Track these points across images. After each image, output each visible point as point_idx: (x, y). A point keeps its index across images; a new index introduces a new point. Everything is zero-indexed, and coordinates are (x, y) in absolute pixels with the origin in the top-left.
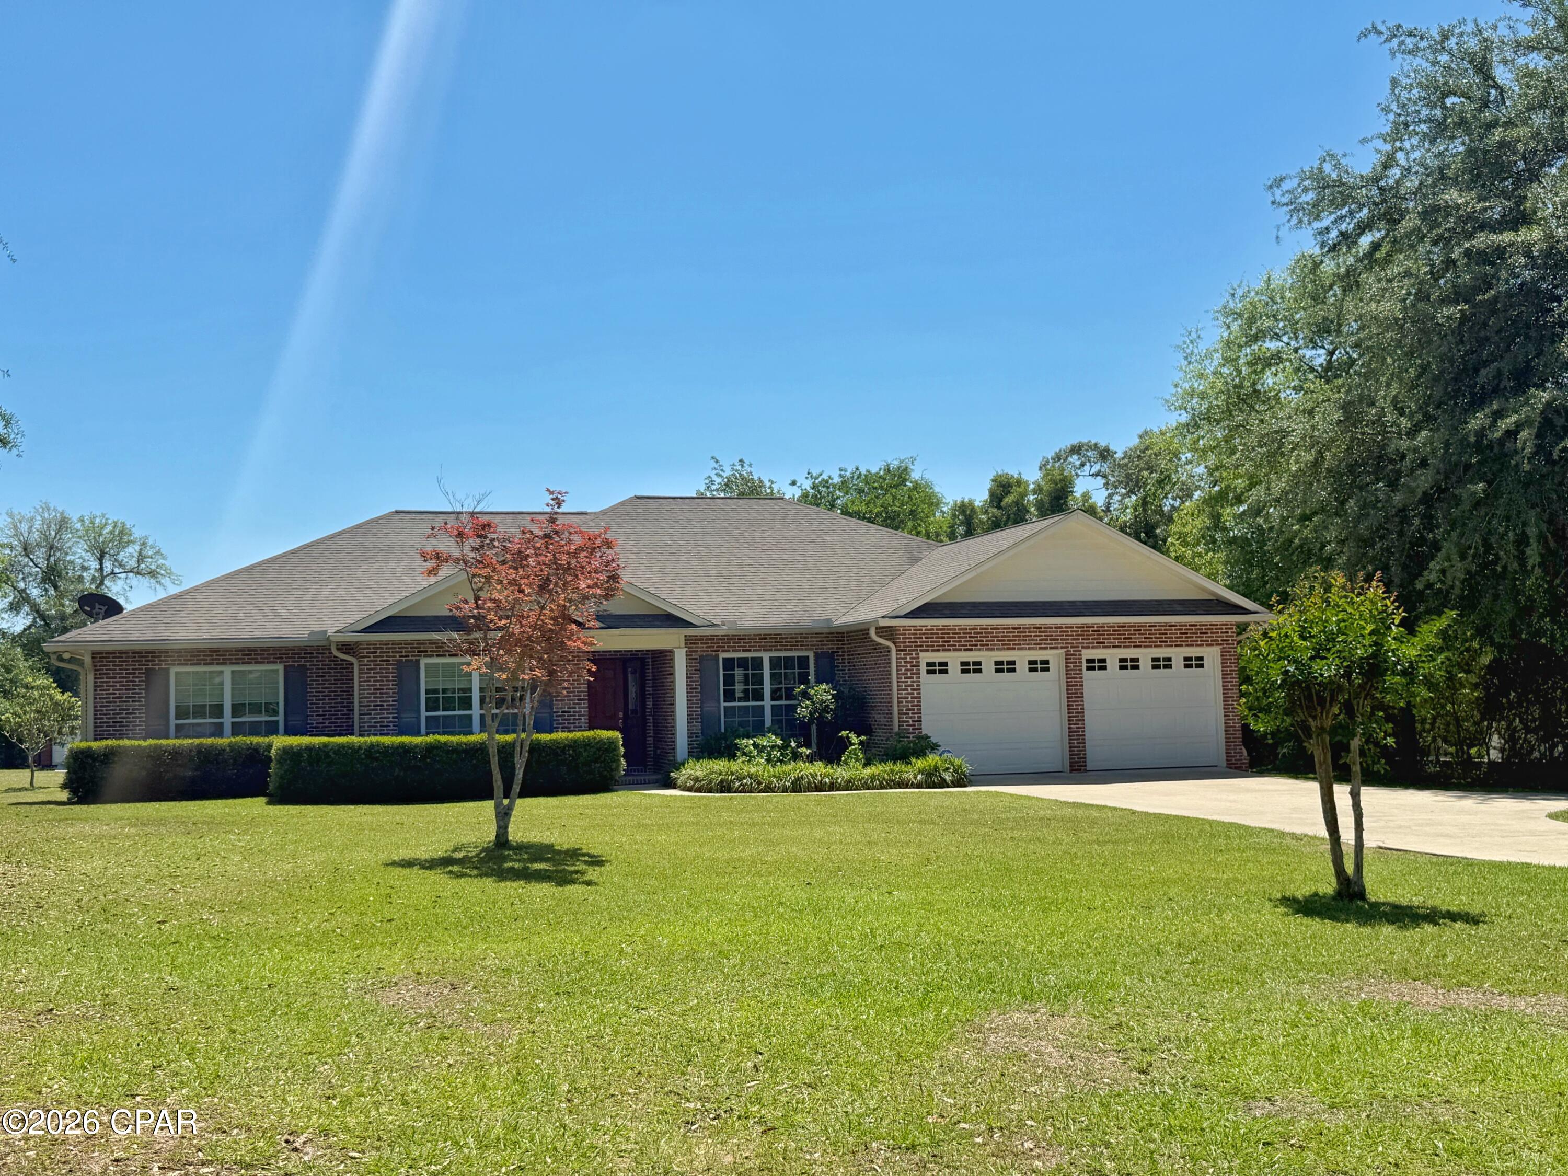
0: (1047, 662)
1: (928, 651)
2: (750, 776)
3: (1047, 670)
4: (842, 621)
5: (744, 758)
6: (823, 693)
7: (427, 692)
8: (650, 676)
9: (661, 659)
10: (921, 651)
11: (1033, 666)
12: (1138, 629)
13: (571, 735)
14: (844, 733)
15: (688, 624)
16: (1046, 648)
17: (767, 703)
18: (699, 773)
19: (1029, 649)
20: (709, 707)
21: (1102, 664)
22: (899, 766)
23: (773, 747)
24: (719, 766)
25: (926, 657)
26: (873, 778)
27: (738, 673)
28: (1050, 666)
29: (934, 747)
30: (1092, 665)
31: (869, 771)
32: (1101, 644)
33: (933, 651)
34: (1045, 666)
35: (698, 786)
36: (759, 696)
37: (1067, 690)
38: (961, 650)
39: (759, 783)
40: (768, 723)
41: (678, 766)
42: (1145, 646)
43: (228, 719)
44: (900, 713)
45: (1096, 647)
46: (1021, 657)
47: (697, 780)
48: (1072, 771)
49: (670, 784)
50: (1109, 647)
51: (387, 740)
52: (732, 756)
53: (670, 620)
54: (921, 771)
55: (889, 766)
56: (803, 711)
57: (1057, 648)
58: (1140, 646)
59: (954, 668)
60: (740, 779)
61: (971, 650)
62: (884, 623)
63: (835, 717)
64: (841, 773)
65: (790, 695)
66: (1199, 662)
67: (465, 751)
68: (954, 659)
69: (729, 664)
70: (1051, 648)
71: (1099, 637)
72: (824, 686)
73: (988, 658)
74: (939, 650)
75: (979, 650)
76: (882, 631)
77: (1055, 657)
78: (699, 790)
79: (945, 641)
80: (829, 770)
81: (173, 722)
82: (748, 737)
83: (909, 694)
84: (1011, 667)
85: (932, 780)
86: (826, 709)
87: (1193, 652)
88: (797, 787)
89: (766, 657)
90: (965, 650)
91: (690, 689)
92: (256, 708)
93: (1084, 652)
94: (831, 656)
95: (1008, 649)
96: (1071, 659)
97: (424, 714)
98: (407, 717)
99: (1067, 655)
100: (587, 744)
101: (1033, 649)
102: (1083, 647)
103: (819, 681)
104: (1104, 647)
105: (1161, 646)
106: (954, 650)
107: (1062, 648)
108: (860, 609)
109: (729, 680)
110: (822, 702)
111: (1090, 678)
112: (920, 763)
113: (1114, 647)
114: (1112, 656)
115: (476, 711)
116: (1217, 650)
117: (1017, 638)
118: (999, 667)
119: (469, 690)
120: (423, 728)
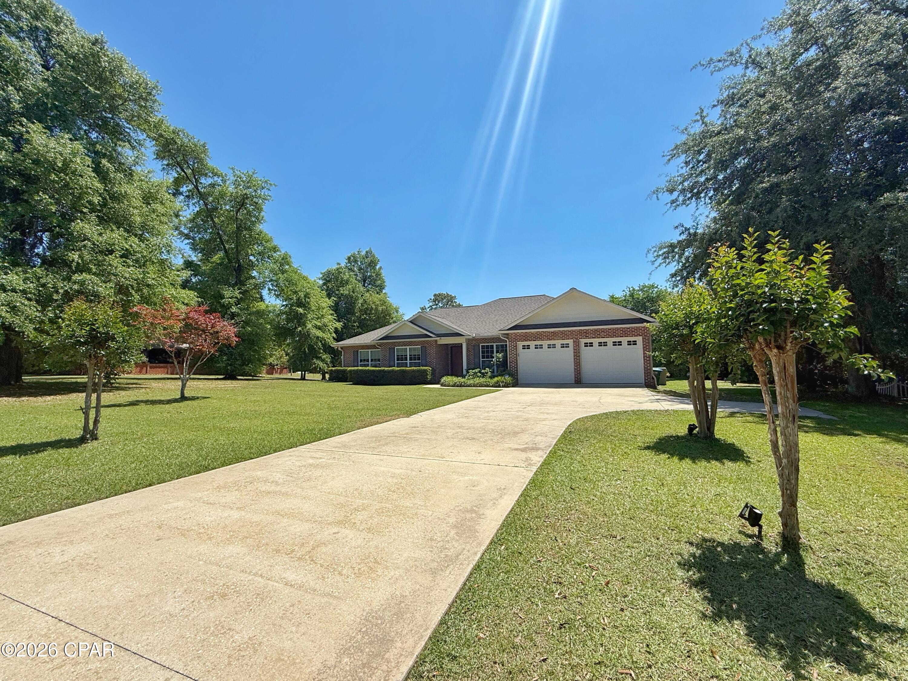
9: (460, 346)
10: (518, 341)
11: (563, 346)
12: (603, 331)
16: (565, 339)
19: (558, 340)
20: (477, 360)
21: (591, 345)
27: (485, 350)
28: (569, 346)
30: (586, 345)
32: (587, 337)
33: (522, 341)
34: (567, 346)
36: (492, 357)
38: (532, 341)
43: (370, 363)
44: (510, 362)
46: (558, 343)
48: (575, 383)
50: (593, 338)
51: (386, 369)
57: (570, 339)
58: (607, 337)
59: (532, 347)
61: (536, 340)
62: (502, 332)
66: (634, 343)
68: (532, 344)
69: (483, 347)
70: (568, 339)
73: (544, 343)
74: (524, 341)
75: (539, 340)
76: (504, 335)
77: (570, 342)
81: (359, 362)
83: (513, 356)
84: (554, 346)
87: (631, 339)
89: (494, 345)
90: (534, 341)
92: (375, 359)
93: (583, 340)
95: (550, 340)
97: (396, 361)
98: (392, 362)
99: (574, 341)
102: (581, 338)
104: (590, 338)
105: (616, 337)
106: (530, 341)
109: (483, 352)
111: (585, 352)
113: (595, 338)
114: (595, 341)
115: (408, 361)
116: (641, 337)
117: (554, 336)
118: (549, 346)
119: (407, 355)
120: (396, 366)
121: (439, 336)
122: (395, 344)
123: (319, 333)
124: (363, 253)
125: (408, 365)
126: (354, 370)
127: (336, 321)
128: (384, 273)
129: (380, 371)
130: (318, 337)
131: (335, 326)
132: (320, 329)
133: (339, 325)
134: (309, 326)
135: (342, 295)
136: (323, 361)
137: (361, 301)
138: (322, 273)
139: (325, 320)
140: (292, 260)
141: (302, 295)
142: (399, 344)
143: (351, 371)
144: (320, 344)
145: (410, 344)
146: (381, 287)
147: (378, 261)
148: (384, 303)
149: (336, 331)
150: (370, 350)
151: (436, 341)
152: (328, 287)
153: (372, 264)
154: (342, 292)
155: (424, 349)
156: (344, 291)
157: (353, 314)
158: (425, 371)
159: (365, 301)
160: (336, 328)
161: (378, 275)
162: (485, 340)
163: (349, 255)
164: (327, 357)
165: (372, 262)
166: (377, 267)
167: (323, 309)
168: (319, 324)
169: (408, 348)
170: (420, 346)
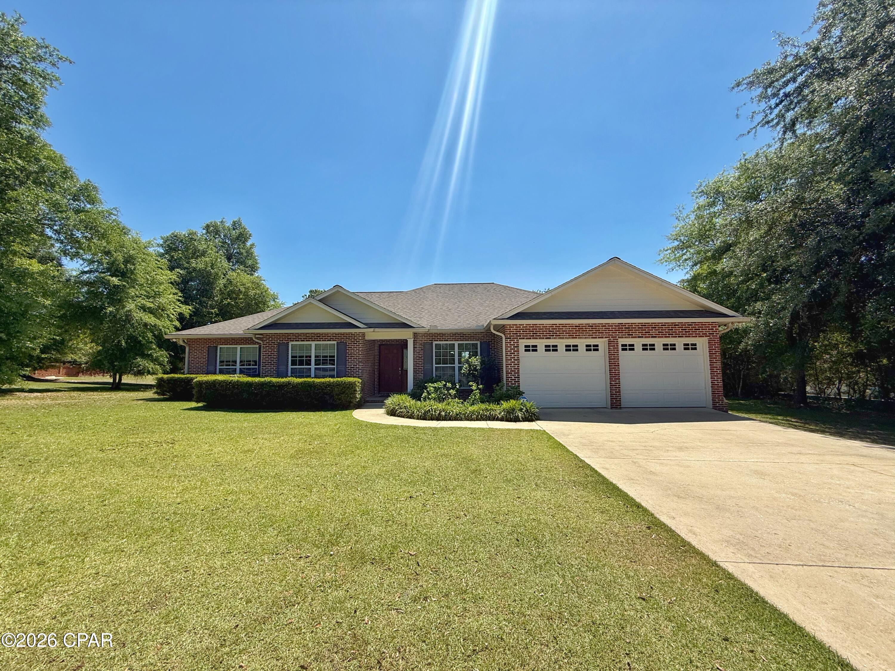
0: (597, 346)
1: (524, 338)
3: (597, 350)
6: (476, 361)
7: (292, 357)
9: (403, 344)
10: (520, 338)
11: (589, 348)
12: (654, 326)
15: (411, 327)
16: (596, 338)
17: (457, 365)
19: (585, 338)
20: (428, 366)
21: (632, 347)
25: (523, 343)
28: (599, 348)
30: (624, 348)
32: (630, 336)
33: (526, 339)
34: (596, 348)
36: (452, 362)
37: (609, 361)
38: (543, 338)
40: (457, 375)
42: (659, 337)
43: (238, 367)
44: (507, 373)
45: (628, 337)
46: (582, 343)
48: (612, 408)
50: (636, 337)
51: (274, 380)
53: (402, 325)
54: (505, 410)
55: (487, 405)
57: (603, 338)
58: (656, 337)
59: (541, 348)
61: (550, 338)
62: (499, 322)
63: (480, 374)
66: (694, 347)
68: (541, 343)
69: (438, 347)
70: (599, 338)
71: (629, 331)
72: (477, 358)
73: (561, 343)
74: (530, 338)
75: (555, 338)
77: (602, 343)
79: (534, 333)
81: (218, 367)
83: (513, 362)
84: (575, 348)
85: (510, 416)
86: (475, 369)
87: (690, 341)
90: (546, 338)
91: (417, 357)
92: (249, 363)
93: (620, 340)
94: (488, 344)
95: (573, 338)
96: (612, 345)
97: (290, 367)
98: (282, 368)
99: (609, 342)
101: (587, 338)
102: (619, 337)
104: (632, 337)
105: (669, 337)
106: (539, 338)
107: (606, 337)
109: (437, 354)
110: (474, 366)
111: (624, 356)
112: (506, 405)
113: (639, 337)
114: (638, 343)
115: (313, 366)
116: (706, 339)
117: (578, 332)
118: (568, 348)
119: (310, 357)
120: (289, 374)
121: (370, 326)
122: (290, 337)
123: (150, 319)
124: (229, 224)
125: (313, 375)
126: (207, 382)
127: (182, 303)
128: (256, 251)
129: (262, 384)
130: (146, 325)
131: (179, 310)
132: (151, 313)
133: (186, 310)
134: (130, 306)
135: (194, 269)
136: (155, 360)
137: (222, 282)
138: (162, 238)
139: (162, 300)
140: (101, 196)
141: (120, 257)
142: (297, 337)
143: (200, 383)
144: (150, 335)
145: (317, 338)
146: (253, 269)
147: (250, 235)
148: (257, 285)
149: (181, 318)
150: (239, 347)
151: (364, 335)
152: (173, 257)
153: (242, 237)
154: (194, 265)
155: (342, 347)
156: (198, 264)
157: (211, 297)
158: (352, 385)
159: (230, 282)
160: (180, 314)
161: (249, 254)
162: (441, 336)
163: (208, 222)
164: (163, 355)
165: (241, 235)
166: (248, 244)
167: (161, 284)
168: (149, 305)
169: (313, 344)
170: (335, 342)
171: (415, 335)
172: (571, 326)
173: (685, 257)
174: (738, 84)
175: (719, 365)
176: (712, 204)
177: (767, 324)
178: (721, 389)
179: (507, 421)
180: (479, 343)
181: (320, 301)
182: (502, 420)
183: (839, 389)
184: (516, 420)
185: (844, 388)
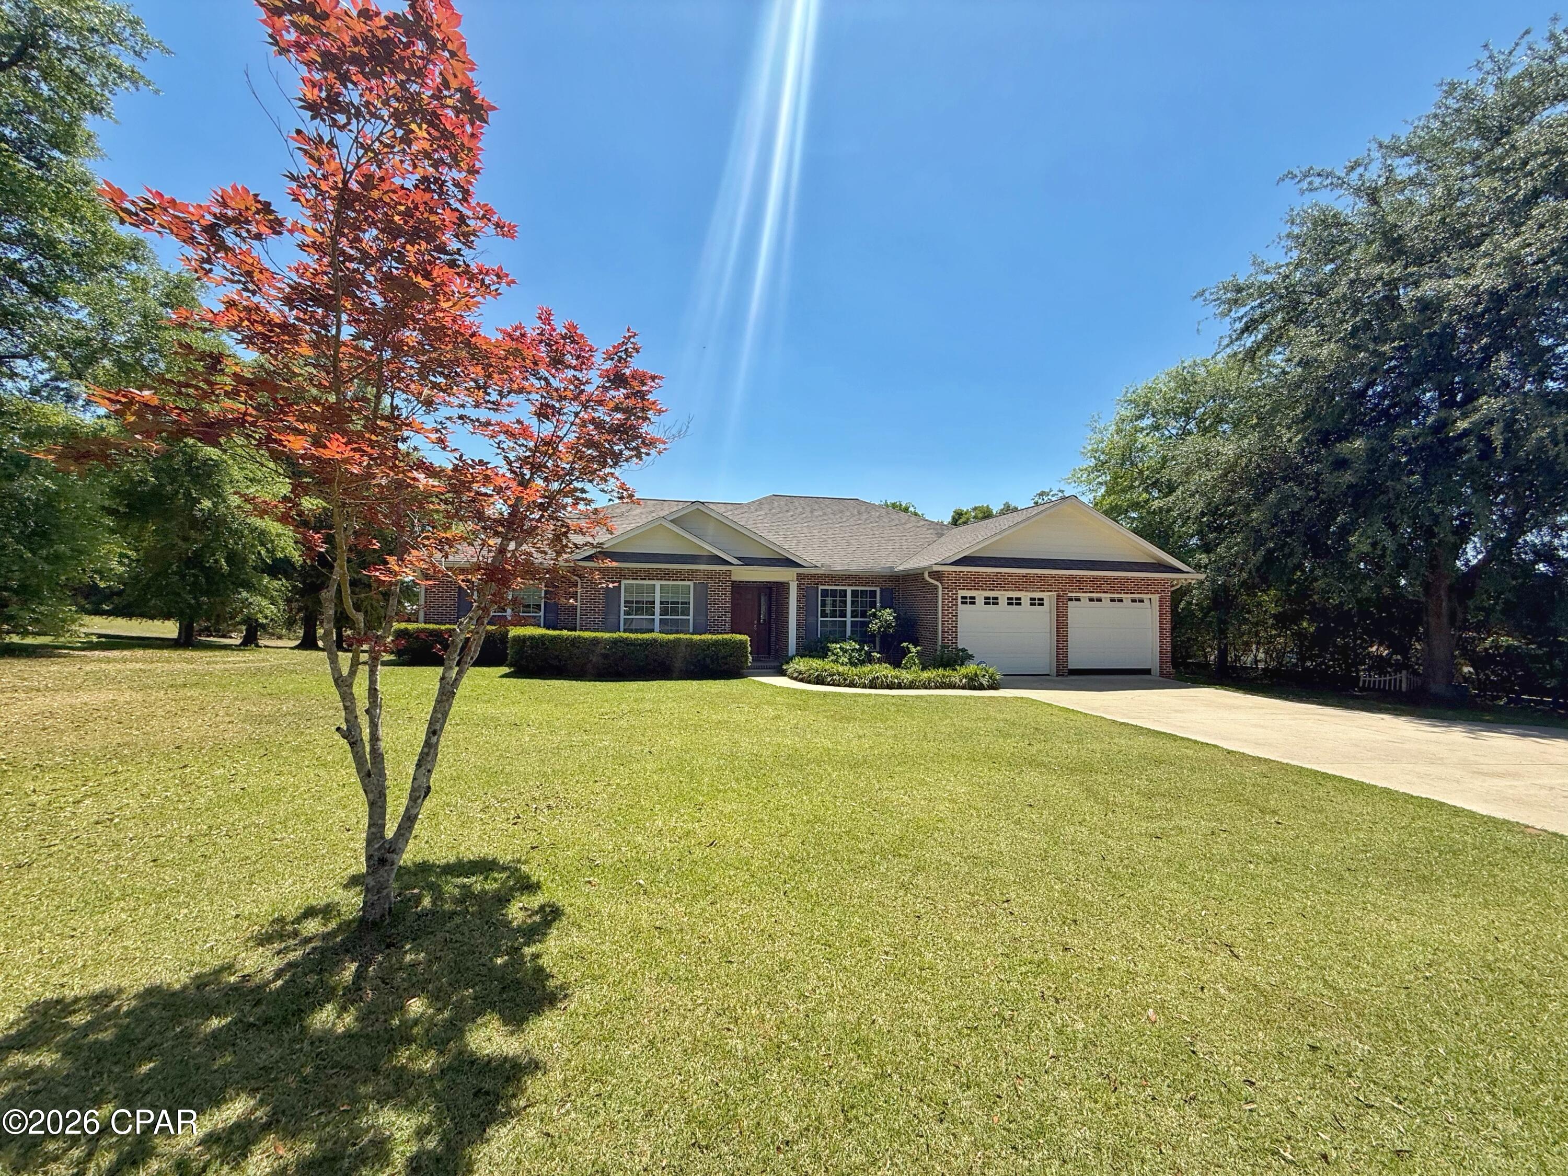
0: (1042, 600)
2: (839, 674)
3: (1043, 605)
4: (901, 568)
5: (833, 658)
6: (888, 615)
7: (626, 602)
8: (774, 599)
9: (784, 588)
11: (1033, 603)
13: (714, 637)
14: (905, 644)
15: (799, 565)
16: (1045, 591)
17: (849, 619)
18: (802, 668)
20: (811, 620)
22: (948, 672)
23: (853, 650)
24: (816, 663)
25: (961, 594)
26: (930, 680)
27: (829, 600)
28: (1044, 602)
29: (971, 657)
31: (926, 675)
32: (1081, 590)
33: (967, 589)
34: (1041, 602)
35: (800, 678)
36: (843, 615)
37: (1057, 620)
39: (845, 680)
40: (848, 633)
41: (789, 660)
42: (1110, 592)
44: (943, 632)
46: (1025, 596)
47: (800, 673)
48: (1057, 676)
49: (782, 673)
50: (1086, 592)
52: (823, 656)
53: (788, 563)
54: (965, 677)
55: (941, 671)
56: (874, 626)
57: (1049, 590)
59: (980, 601)
60: (832, 675)
62: (936, 568)
63: (896, 632)
64: (906, 675)
65: (864, 614)
67: (640, 645)
68: (980, 595)
69: (825, 593)
71: (1079, 584)
72: (888, 610)
73: (1003, 596)
74: (971, 589)
75: (999, 590)
76: (934, 574)
77: (1049, 597)
78: (801, 680)
79: (976, 583)
80: (896, 672)
82: (837, 642)
83: (950, 618)
84: (1018, 601)
85: (973, 684)
86: (889, 626)
88: (873, 684)
89: (849, 590)
91: (799, 608)
92: (527, 608)
93: (1069, 595)
94: (891, 591)
96: (1062, 603)
97: (622, 616)
98: (612, 619)
99: (1058, 597)
100: (725, 643)
101: (1035, 590)
102: (1068, 592)
103: (884, 607)
107: (1052, 590)
108: (912, 561)
109: (824, 604)
110: (886, 621)
112: (963, 671)
114: (1085, 597)
115: (657, 617)
116: (1157, 596)
117: (1025, 583)
118: (1010, 602)
119: (653, 602)
120: (622, 628)
121: (747, 562)
122: (624, 574)
125: (657, 628)
126: (531, 638)
142: (635, 575)
143: (521, 640)
145: (665, 575)
151: (730, 573)
155: (702, 589)
162: (830, 578)
169: (658, 584)
170: (691, 584)
171: (800, 577)
172: (1018, 575)
173: (1100, 480)
174: (1202, 294)
175: (1168, 626)
176: (1141, 417)
177: (1214, 581)
178: (1169, 654)
179: (971, 689)
180: (878, 590)
181: (672, 521)
182: (963, 688)
183: (1256, 656)
184: (981, 687)
185: (1261, 656)
